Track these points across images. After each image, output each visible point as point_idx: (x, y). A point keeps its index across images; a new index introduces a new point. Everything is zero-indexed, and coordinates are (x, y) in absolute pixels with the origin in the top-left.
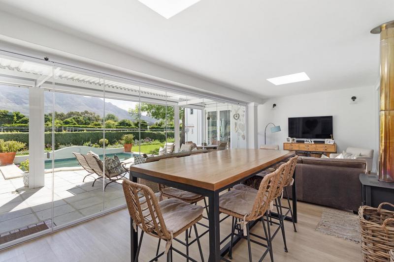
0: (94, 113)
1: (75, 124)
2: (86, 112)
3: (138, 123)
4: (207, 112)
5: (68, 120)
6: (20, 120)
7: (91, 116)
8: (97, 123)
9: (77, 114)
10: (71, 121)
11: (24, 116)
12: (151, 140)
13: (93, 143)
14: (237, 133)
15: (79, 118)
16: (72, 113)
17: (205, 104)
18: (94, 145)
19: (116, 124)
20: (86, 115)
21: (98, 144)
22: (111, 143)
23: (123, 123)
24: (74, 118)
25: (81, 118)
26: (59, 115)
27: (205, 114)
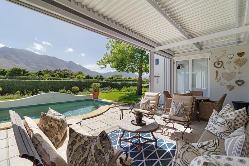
0: (70, 71)
1: (58, 77)
2: (66, 70)
3: (98, 77)
4: (175, 61)
5: (54, 74)
6: (26, 74)
7: (68, 72)
8: (72, 77)
9: (60, 71)
10: (56, 75)
11: (28, 72)
12: (112, 89)
13: (67, 90)
14: (219, 83)
15: (61, 73)
16: (57, 70)
17: (175, 54)
18: (68, 92)
19: (84, 77)
20: (65, 71)
21: (71, 91)
22: (81, 90)
23: (88, 77)
24: (58, 73)
25: (62, 74)
26: (49, 71)
27: (174, 64)
